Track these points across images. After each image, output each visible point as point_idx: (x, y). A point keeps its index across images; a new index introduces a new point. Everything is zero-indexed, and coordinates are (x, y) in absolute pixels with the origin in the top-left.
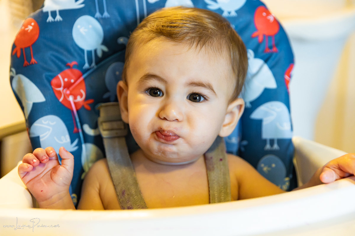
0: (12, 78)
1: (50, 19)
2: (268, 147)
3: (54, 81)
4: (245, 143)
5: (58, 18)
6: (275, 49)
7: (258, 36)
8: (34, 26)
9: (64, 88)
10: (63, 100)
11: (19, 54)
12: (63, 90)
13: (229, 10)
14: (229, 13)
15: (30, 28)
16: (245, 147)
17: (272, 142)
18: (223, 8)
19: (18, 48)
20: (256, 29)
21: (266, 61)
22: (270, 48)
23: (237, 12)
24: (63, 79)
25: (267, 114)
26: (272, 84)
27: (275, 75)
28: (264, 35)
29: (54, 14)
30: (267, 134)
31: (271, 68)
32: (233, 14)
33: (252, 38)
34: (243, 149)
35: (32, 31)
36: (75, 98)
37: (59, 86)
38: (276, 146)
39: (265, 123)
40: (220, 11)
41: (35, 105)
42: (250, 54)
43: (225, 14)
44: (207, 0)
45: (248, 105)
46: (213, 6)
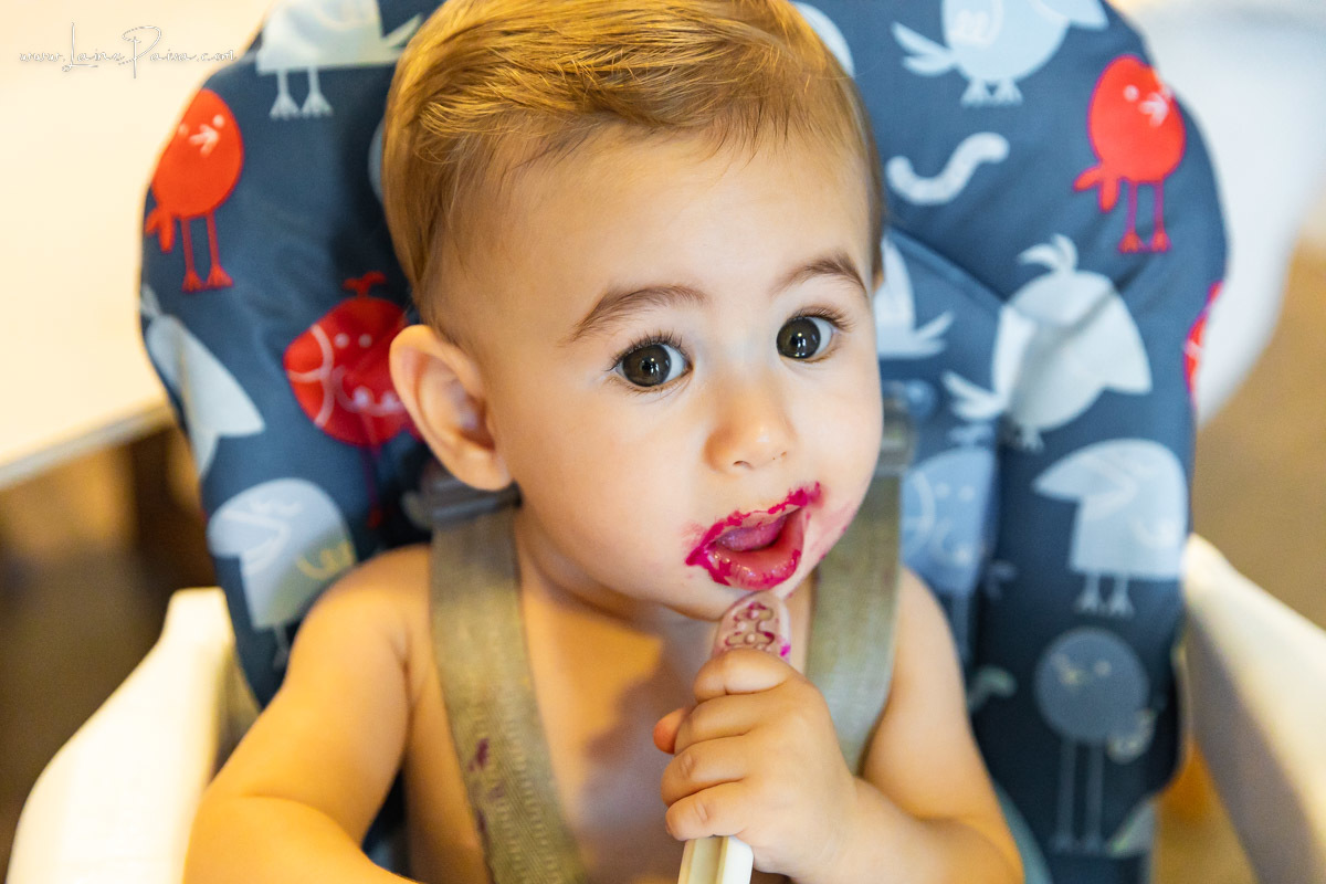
0: (146, 325)
1: (284, 105)
2: (1090, 600)
3: (297, 352)
4: (1004, 571)
5: (316, 102)
6: (1158, 239)
7: (1098, 186)
10: (328, 422)
11: (167, 237)
12: (331, 381)
13: (992, 78)
14: (992, 89)
15: (209, 137)
16: (1006, 586)
17: (1107, 585)
18: (969, 69)
19: (164, 214)
21: (1121, 285)
24: (331, 336)
26: (1133, 375)
27: (1149, 341)
28: (1122, 182)
30: (1091, 553)
31: (1138, 314)
32: (1008, 93)
33: (1078, 189)
34: (993, 591)
35: (219, 148)
36: (376, 400)
37: (316, 363)
38: (1120, 603)
39: (1088, 519)
40: (955, 80)
41: (226, 445)
42: (1057, 253)
43: (975, 94)
44: (906, 37)
45: (1030, 440)
46: (927, 59)
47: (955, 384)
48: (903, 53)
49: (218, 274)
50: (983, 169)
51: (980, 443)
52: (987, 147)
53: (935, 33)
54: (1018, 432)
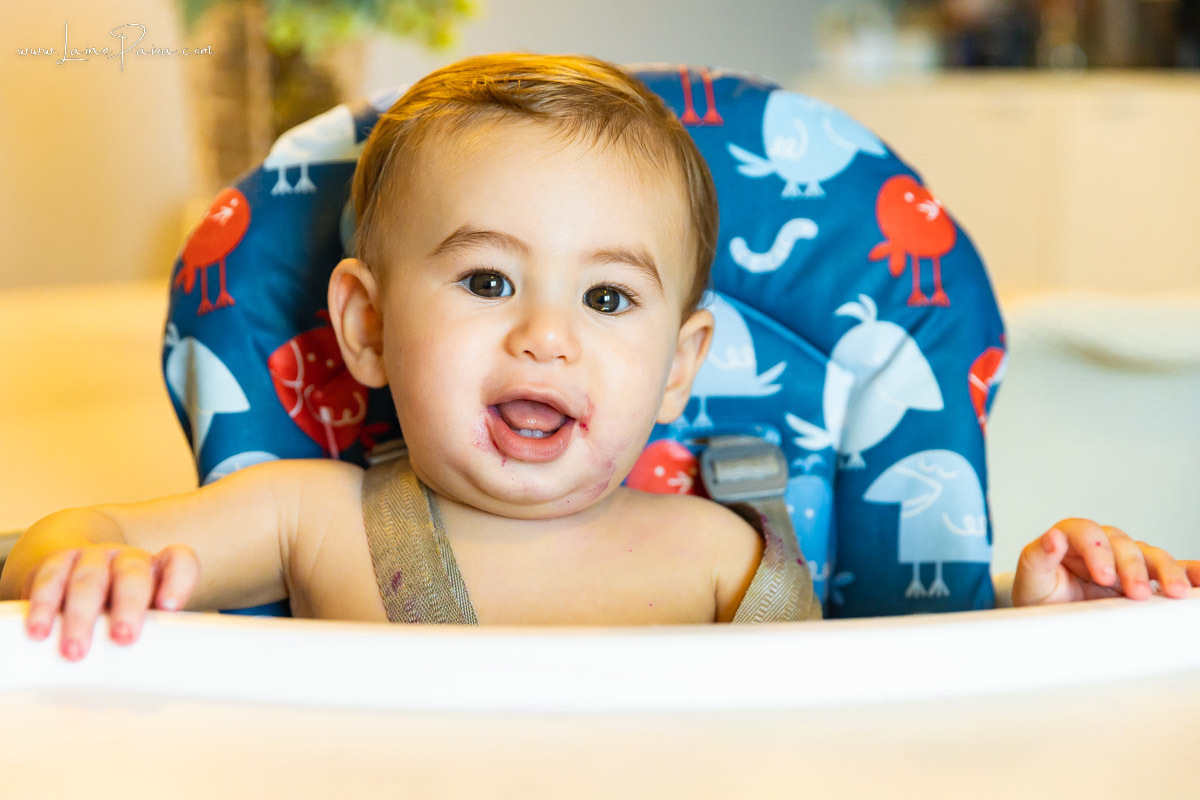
0: (167, 352)
1: (282, 186)
2: (916, 587)
3: (278, 357)
4: (846, 577)
5: (305, 184)
6: (939, 297)
7: (887, 258)
8: (237, 210)
9: (307, 381)
10: (299, 415)
11: (189, 284)
12: (303, 390)
13: (803, 180)
14: (803, 188)
15: (227, 213)
16: (845, 589)
17: (927, 571)
18: (784, 174)
19: (190, 270)
20: (882, 237)
21: (912, 331)
22: (928, 290)
23: (824, 185)
24: (304, 352)
25: (913, 488)
26: (931, 399)
27: (939, 373)
28: (908, 256)
29: (293, 174)
30: (912, 548)
31: (928, 351)
32: (815, 190)
33: (871, 262)
34: (840, 598)
35: (232, 220)
36: (337, 416)
37: (293, 374)
38: (939, 586)
39: (905, 516)
40: (775, 182)
41: (219, 419)
42: (863, 308)
43: (790, 191)
44: (737, 152)
45: (857, 461)
46: (753, 167)
47: (793, 421)
48: (736, 162)
49: (225, 296)
50: (800, 243)
51: (817, 470)
52: (803, 229)
53: (758, 148)
54: (846, 458)
